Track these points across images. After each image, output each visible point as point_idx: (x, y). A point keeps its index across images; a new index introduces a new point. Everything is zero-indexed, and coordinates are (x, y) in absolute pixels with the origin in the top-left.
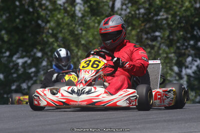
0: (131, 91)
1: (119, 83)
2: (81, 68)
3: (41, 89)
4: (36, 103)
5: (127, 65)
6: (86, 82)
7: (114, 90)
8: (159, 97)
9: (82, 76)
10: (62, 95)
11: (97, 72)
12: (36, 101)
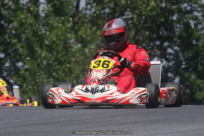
0: (142, 89)
1: (128, 82)
2: (92, 68)
3: (55, 88)
4: (50, 101)
5: (133, 65)
6: (99, 81)
7: (123, 89)
8: (165, 95)
9: (95, 76)
10: (77, 94)
11: (108, 71)
12: (51, 99)
